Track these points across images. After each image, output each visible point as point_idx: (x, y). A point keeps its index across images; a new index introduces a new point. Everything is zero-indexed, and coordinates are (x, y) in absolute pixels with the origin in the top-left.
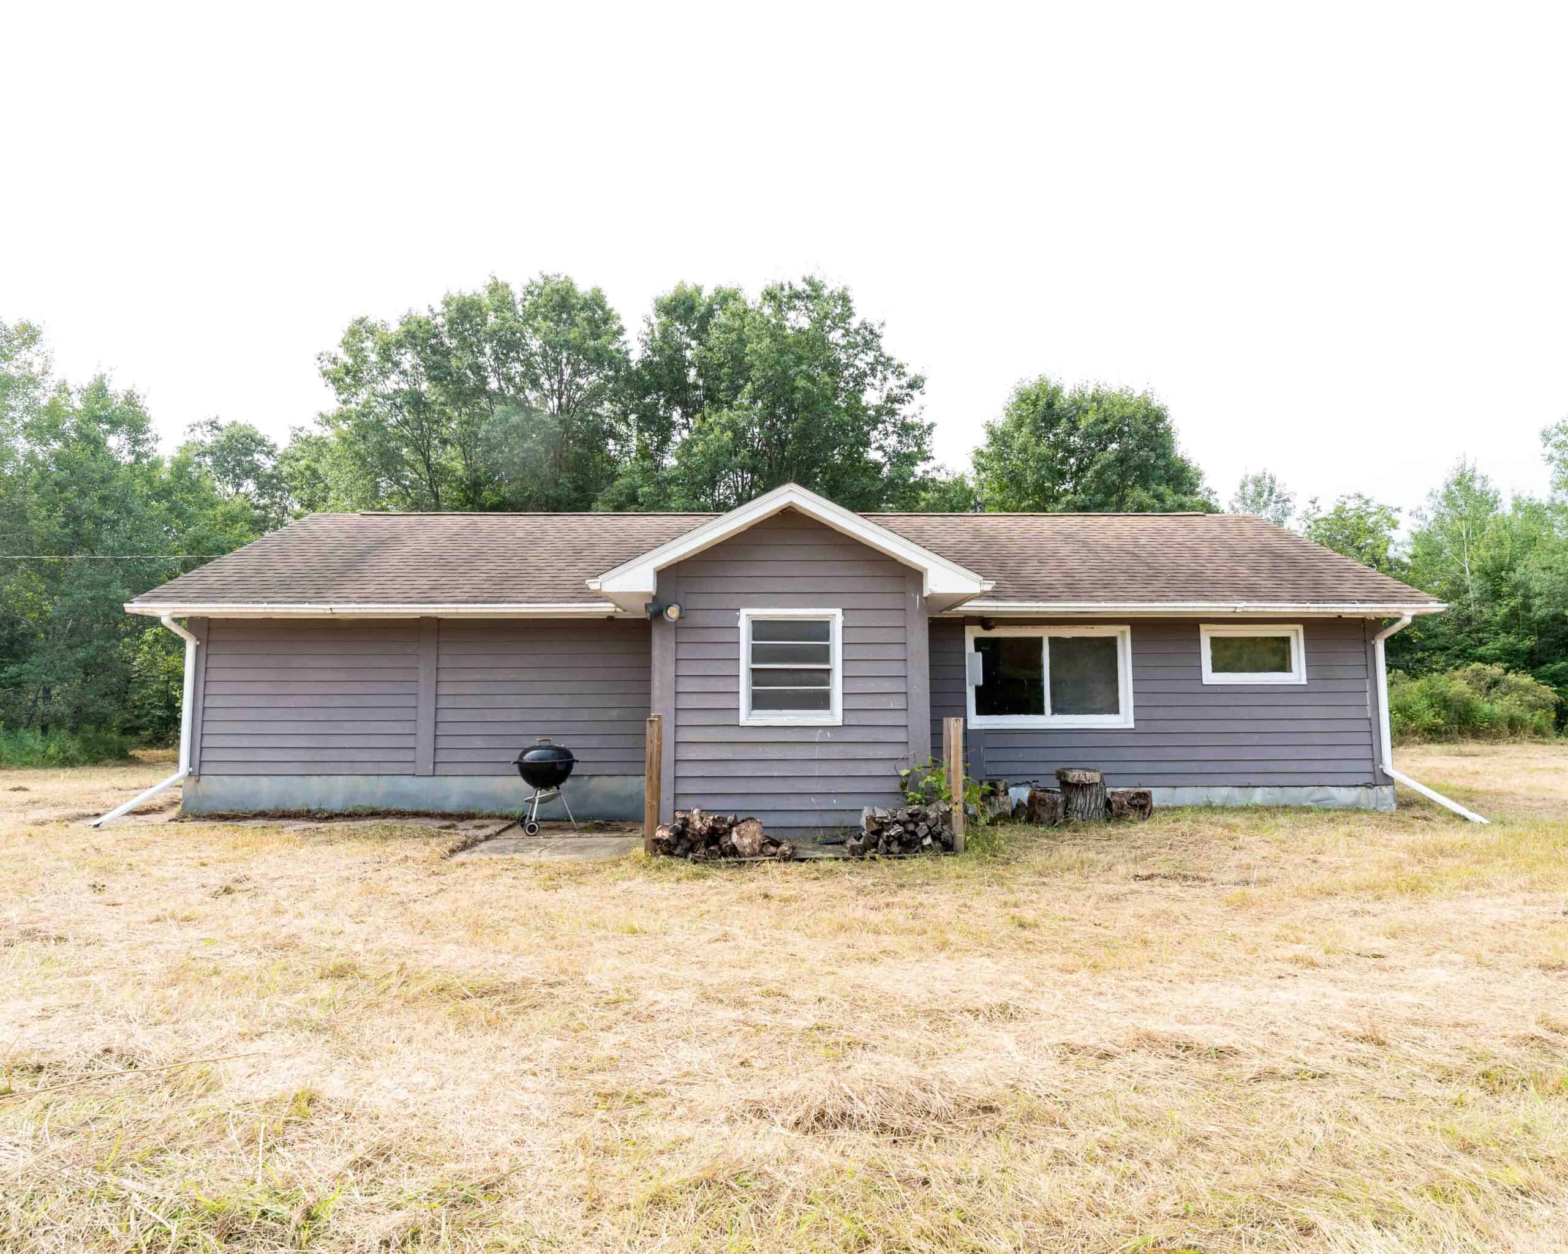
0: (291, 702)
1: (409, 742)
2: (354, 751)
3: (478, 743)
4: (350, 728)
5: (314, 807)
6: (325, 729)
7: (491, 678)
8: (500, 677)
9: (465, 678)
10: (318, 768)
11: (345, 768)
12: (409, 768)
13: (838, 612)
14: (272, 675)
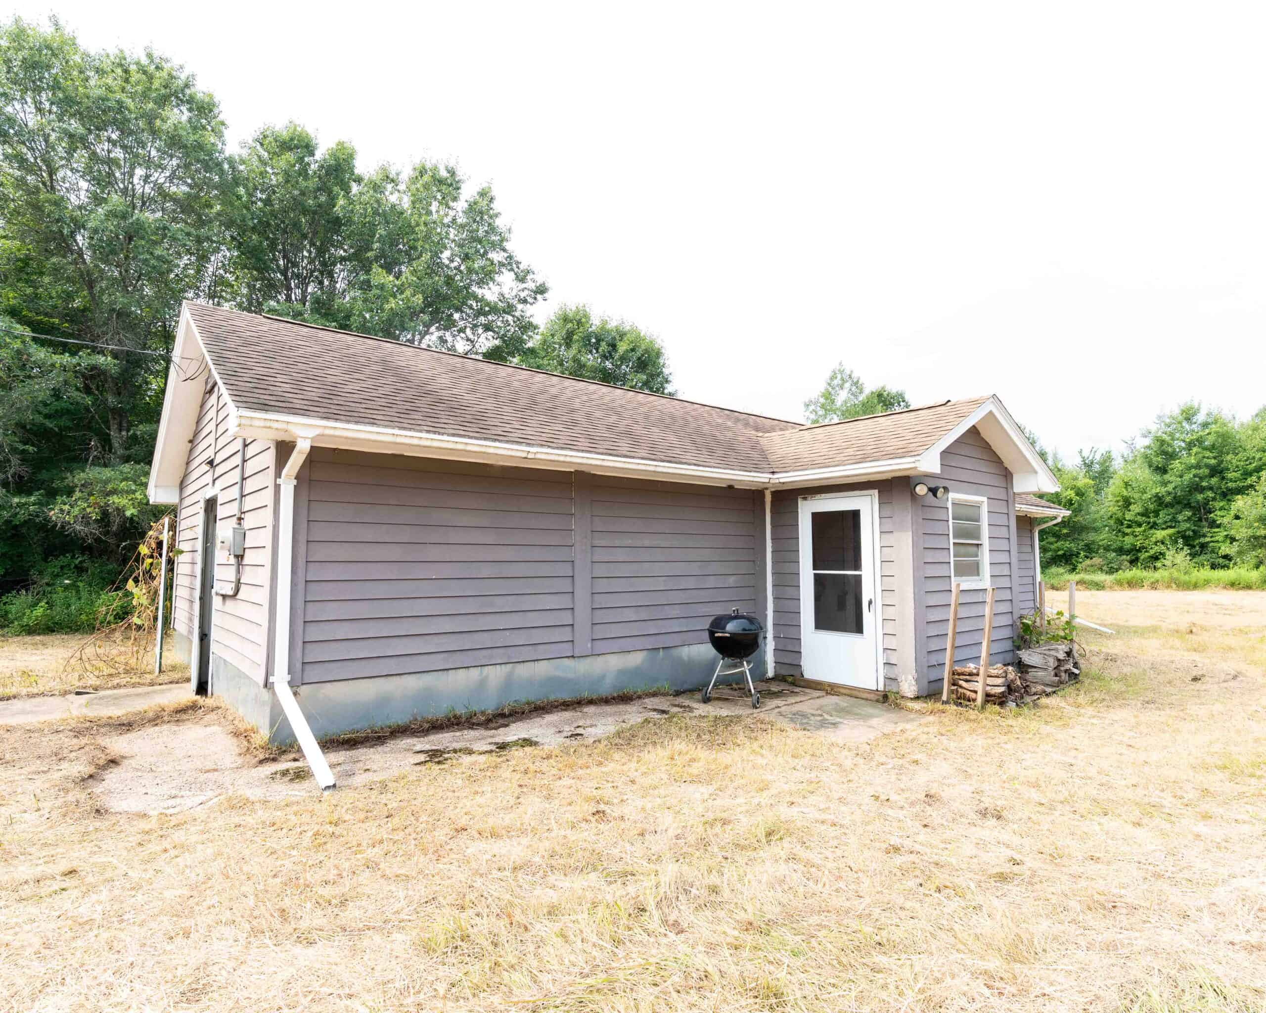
0: (433, 572)
1: (566, 618)
2: (508, 633)
3: (631, 615)
4: (501, 604)
5: (461, 711)
6: (471, 606)
7: (639, 544)
8: (647, 543)
9: (617, 543)
10: (467, 659)
11: (499, 656)
12: (567, 650)
13: (985, 499)
14: (406, 535)
